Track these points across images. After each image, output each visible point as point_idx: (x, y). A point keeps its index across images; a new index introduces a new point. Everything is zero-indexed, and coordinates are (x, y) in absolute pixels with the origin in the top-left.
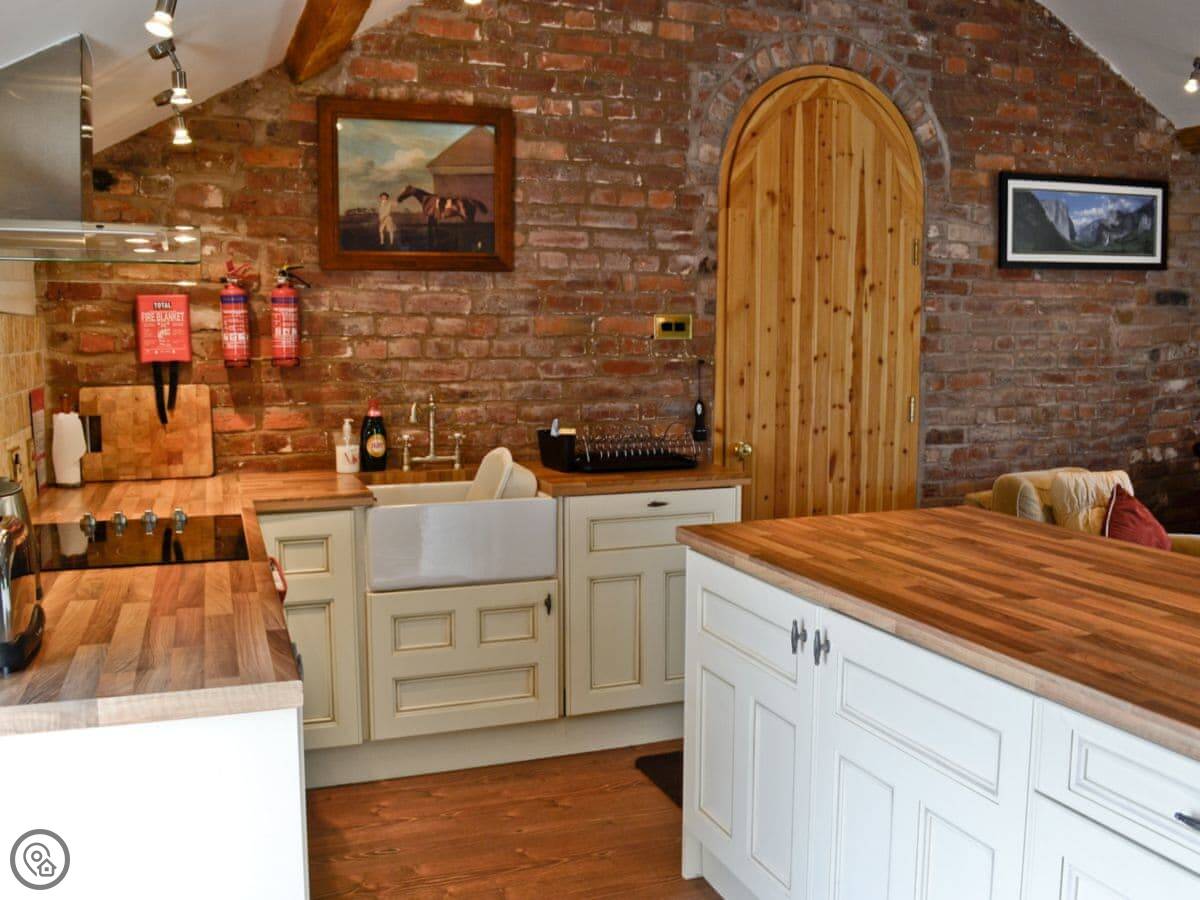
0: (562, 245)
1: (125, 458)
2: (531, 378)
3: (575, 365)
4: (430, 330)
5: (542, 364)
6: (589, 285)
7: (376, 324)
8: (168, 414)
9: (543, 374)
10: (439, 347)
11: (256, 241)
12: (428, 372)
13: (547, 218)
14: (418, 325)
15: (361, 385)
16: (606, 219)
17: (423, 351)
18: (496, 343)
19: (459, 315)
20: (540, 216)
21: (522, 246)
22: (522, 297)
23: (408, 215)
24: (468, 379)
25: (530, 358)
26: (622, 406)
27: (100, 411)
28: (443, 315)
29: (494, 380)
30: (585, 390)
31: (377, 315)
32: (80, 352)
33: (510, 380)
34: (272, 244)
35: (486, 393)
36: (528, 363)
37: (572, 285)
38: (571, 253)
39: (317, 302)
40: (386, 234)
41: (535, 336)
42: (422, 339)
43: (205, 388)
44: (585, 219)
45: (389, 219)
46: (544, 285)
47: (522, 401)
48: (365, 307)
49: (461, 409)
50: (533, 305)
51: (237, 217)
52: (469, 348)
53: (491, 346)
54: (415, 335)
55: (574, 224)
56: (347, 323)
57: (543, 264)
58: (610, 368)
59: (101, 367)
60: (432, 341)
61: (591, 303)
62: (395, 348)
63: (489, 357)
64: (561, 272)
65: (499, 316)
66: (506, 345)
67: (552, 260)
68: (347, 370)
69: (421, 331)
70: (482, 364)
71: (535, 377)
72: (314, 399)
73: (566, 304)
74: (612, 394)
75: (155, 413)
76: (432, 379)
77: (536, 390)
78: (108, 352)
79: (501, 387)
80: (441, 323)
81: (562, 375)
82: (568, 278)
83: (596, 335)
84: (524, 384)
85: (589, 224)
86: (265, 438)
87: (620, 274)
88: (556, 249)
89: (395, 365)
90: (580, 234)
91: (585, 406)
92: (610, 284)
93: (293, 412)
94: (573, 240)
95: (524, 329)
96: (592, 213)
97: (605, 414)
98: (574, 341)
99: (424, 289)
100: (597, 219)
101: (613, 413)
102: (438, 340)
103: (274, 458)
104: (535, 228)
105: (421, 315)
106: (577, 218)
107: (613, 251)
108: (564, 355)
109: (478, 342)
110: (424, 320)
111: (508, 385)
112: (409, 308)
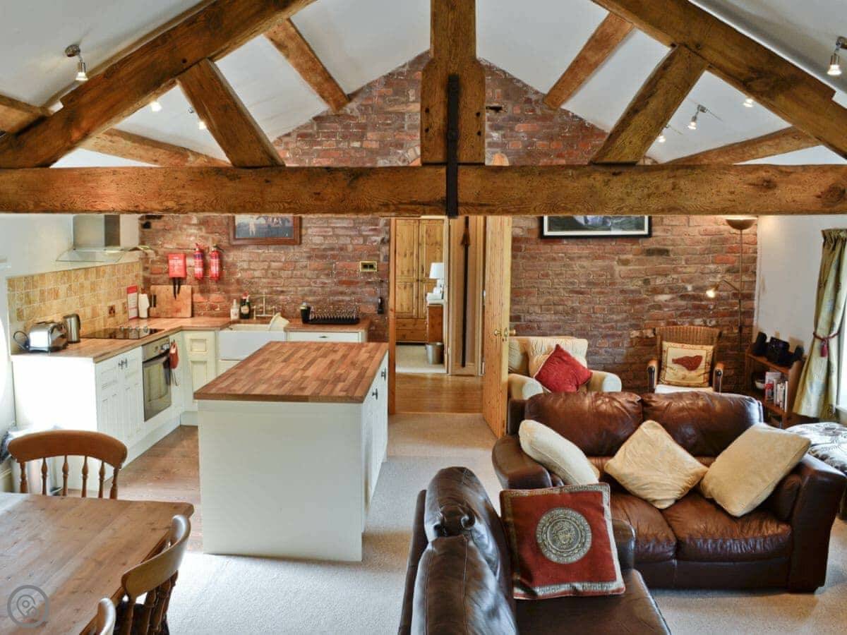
0: (321, 234)
1: (164, 309)
2: (308, 286)
3: (327, 281)
4: (269, 267)
5: (313, 280)
6: (332, 249)
7: (249, 265)
8: (177, 295)
9: (313, 285)
10: (273, 274)
11: (208, 235)
12: (269, 283)
13: (315, 223)
14: (265, 265)
15: (244, 287)
16: (340, 223)
17: (266, 275)
18: (295, 272)
19: (280, 261)
20: (312, 223)
21: (306, 234)
22: (304, 255)
24: (284, 286)
25: (308, 278)
26: (347, 298)
27: (156, 293)
28: (274, 261)
29: (294, 286)
30: (330, 291)
31: (250, 261)
32: (152, 273)
33: (300, 287)
34: (214, 236)
35: (290, 291)
36: (307, 280)
37: (325, 250)
38: (325, 237)
39: (228, 256)
40: (252, 232)
41: (310, 270)
42: (266, 270)
43: (190, 287)
44: (331, 223)
45: (253, 227)
46: (314, 250)
47: (305, 295)
48: (245, 258)
49: (281, 297)
50: (309, 258)
51: (202, 227)
52: (284, 274)
53: (292, 273)
54: (263, 269)
55: (326, 225)
56: (239, 265)
57: (314, 242)
58: (341, 283)
59: (158, 278)
60: (270, 271)
61: (334, 257)
62: (257, 274)
63: (291, 278)
64: (321, 244)
65: (295, 262)
66: (299, 273)
67: (318, 240)
68: (239, 282)
69: (266, 267)
70: (290, 280)
71: (310, 285)
72: (227, 292)
73: (323, 257)
74: (342, 293)
75: (173, 295)
76: (270, 285)
77: (310, 291)
78: (160, 274)
79: (297, 289)
80: (274, 265)
81: (321, 285)
82: (323, 247)
83: (335, 269)
84: (306, 288)
85: (332, 225)
86: (210, 305)
87: (346, 245)
88: (319, 236)
89: (256, 280)
90: (329, 229)
91: (331, 298)
92: (341, 249)
93: (221, 296)
94: (326, 232)
95: (306, 267)
96: (334, 221)
97: (340, 301)
98: (326, 272)
99: (267, 251)
100: (335, 223)
101: (343, 301)
102: (272, 271)
103: (214, 312)
104: (310, 227)
105: (265, 261)
106: (328, 223)
107: (343, 236)
108: (322, 277)
109: (286, 272)
110: (267, 263)
111: (299, 289)
112: (261, 259)
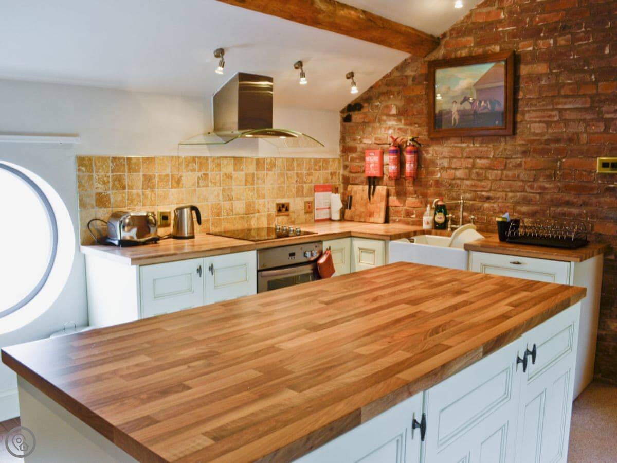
0: (543, 120)
1: (357, 213)
2: (522, 192)
3: (547, 185)
4: (474, 166)
5: (529, 184)
6: (557, 140)
7: (450, 163)
8: (371, 196)
9: (528, 190)
10: (478, 174)
11: (408, 127)
12: (472, 186)
13: (536, 105)
14: (468, 163)
15: (442, 190)
16: (570, 103)
17: (470, 175)
18: (505, 172)
19: (488, 158)
20: (531, 105)
21: (521, 121)
22: (519, 148)
23: (465, 110)
24: (490, 190)
25: (523, 181)
26: (575, 211)
27: (352, 194)
28: (480, 158)
29: (503, 191)
30: (552, 200)
31: (451, 158)
32: (351, 172)
33: (511, 192)
34: (412, 128)
35: (498, 198)
36: (521, 184)
37: (548, 142)
38: (548, 124)
39: (427, 152)
40: (455, 120)
41: (525, 169)
42: (470, 169)
43: (385, 188)
44: (558, 104)
45: (456, 113)
46: (532, 142)
47: (518, 203)
48: (446, 154)
49: (486, 205)
50: (525, 153)
51: (402, 117)
52: (492, 174)
53: (502, 174)
54: (467, 168)
55: (551, 107)
56: (439, 162)
57: (532, 130)
58: (567, 189)
59: (356, 178)
60: (474, 171)
61: (559, 151)
62: (459, 174)
63: (501, 179)
64: (542, 134)
65: (507, 158)
66: (510, 173)
67: (537, 128)
68: (438, 183)
69: (470, 166)
70: (498, 182)
71: (524, 191)
72: (425, 195)
73: (543, 152)
74: (568, 203)
75: (368, 197)
76: (474, 189)
77: (524, 198)
78: (359, 172)
79: (506, 195)
80: (479, 162)
81: (539, 191)
82: (546, 137)
83: (560, 169)
84: (519, 194)
85: (560, 107)
86: (406, 210)
87: (577, 134)
88: (540, 122)
89: (458, 182)
90: (554, 113)
91: (552, 209)
92: (571, 140)
93: (417, 200)
94: (550, 116)
95: (520, 165)
96: (562, 100)
97: (564, 214)
98: (547, 172)
99: (472, 145)
100: (565, 104)
101: (570, 214)
102: (477, 170)
103: (410, 219)
104: (528, 111)
105: (470, 158)
106: (553, 104)
107: (574, 121)
108: (541, 179)
109: (496, 171)
110: (471, 160)
111: (510, 195)
112: (465, 155)
